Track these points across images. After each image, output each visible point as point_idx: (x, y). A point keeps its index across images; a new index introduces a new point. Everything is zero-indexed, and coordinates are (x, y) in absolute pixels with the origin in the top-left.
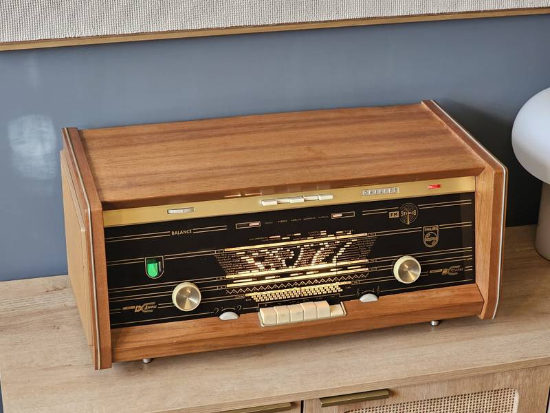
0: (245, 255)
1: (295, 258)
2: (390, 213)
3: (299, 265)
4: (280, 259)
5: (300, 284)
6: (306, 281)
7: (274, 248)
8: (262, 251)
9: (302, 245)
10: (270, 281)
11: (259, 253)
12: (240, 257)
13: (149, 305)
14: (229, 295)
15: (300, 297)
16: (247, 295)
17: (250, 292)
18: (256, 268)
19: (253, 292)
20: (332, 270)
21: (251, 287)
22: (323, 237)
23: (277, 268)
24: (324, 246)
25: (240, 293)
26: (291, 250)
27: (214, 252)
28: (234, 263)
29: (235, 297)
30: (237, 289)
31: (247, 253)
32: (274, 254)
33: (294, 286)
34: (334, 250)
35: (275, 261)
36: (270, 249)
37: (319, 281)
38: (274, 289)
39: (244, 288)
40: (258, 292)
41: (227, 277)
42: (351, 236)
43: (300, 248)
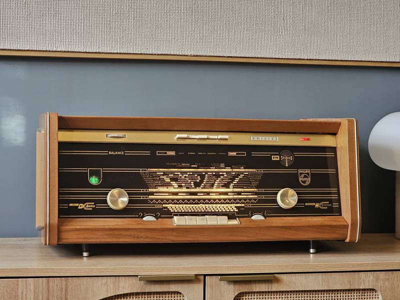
1: (202, 181)
2: (273, 156)
3: (204, 188)
4: (190, 181)
5: (204, 201)
6: (209, 200)
7: (186, 173)
8: (176, 173)
10: (182, 197)
12: (160, 176)
13: (89, 205)
14: (150, 204)
15: (205, 212)
16: (164, 206)
17: (166, 204)
18: (172, 186)
19: (169, 204)
20: (229, 194)
21: (167, 200)
22: (222, 168)
23: (187, 188)
24: (223, 175)
25: (158, 203)
26: (198, 175)
27: (140, 170)
28: (155, 180)
29: (154, 206)
30: (157, 200)
31: (165, 174)
32: (185, 177)
33: (201, 203)
34: (231, 179)
35: (186, 182)
36: (182, 173)
37: (220, 202)
38: (185, 203)
39: (162, 200)
40: (173, 204)
41: (149, 190)
42: (244, 170)
43: (205, 174)
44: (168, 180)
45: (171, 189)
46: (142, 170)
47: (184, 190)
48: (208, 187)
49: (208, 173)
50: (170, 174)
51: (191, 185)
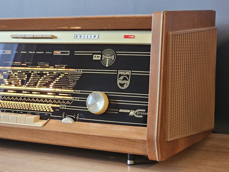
1: (27, 80)
2: (94, 55)
3: (29, 86)
4: (18, 79)
6: (31, 98)
7: (16, 71)
8: (9, 71)
10: (10, 94)
18: (4, 83)
22: (46, 67)
24: (46, 74)
26: (26, 74)
34: (52, 78)
35: (15, 80)
37: (39, 100)
38: (12, 100)
40: (2, 100)
42: (64, 70)
43: (31, 73)
44: (2, 77)
45: (3, 86)
47: (13, 87)
48: (32, 86)
49: (34, 72)
50: (4, 72)
51: (19, 83)
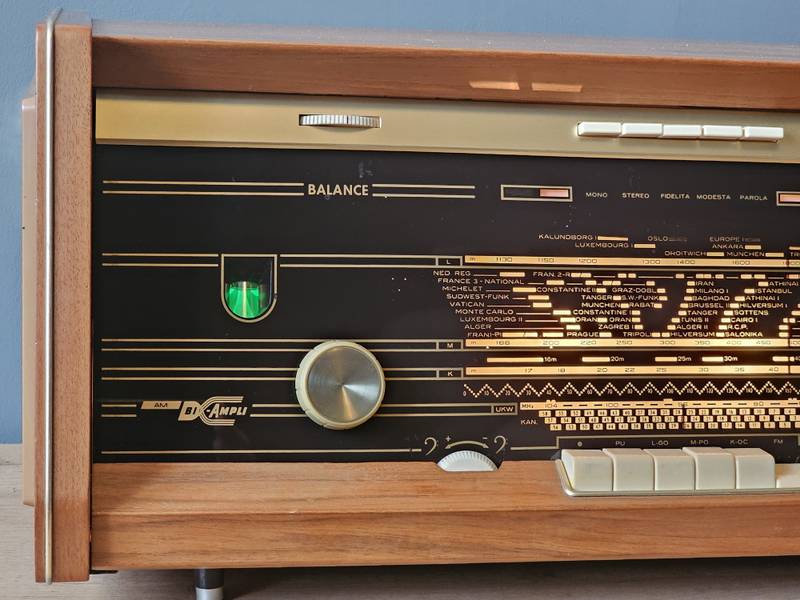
0: (525, 282)
1: (671, 308)
3: (680, 333)
4: (625, 306)
5: (681, 389)
6: (699, 381)
7: (611, 272)
8: (574, 275)
9: (691, 273)
10: (593, 370)
11: (568, 280)
12: (510, 287)
13: (222, 405)
14: (470, 399)
15: (681, 430)
16: (525, 406)
17: (534, 398)
18: (557, 325)
19: (543, 399)
20: (776, 359)
21: (539, 383)
22: (750, 255)
23: (617, 334)
24: (753, 283)
25: (504, 398)
26: (659, 284)
27: (432, 262)
28: (491, 301)
29: (488, 409)
30: (497, 383)
31: (532, 276)
32: (610, 289)
33: (666, 395)
34: (783, 298)
35: (613, 313)
36: (599, 274)
37: (740, 389)
38: (607, 397)
39: (518, 383)
40: (559, 399)
41: (469, 343)
43: (686, 280)
44: (542, 303)
45: (554, 341)
46: (442, 262)
48: (698, 331)
49: (698, 276)
50: (551, 278)
51: (631, 324)
